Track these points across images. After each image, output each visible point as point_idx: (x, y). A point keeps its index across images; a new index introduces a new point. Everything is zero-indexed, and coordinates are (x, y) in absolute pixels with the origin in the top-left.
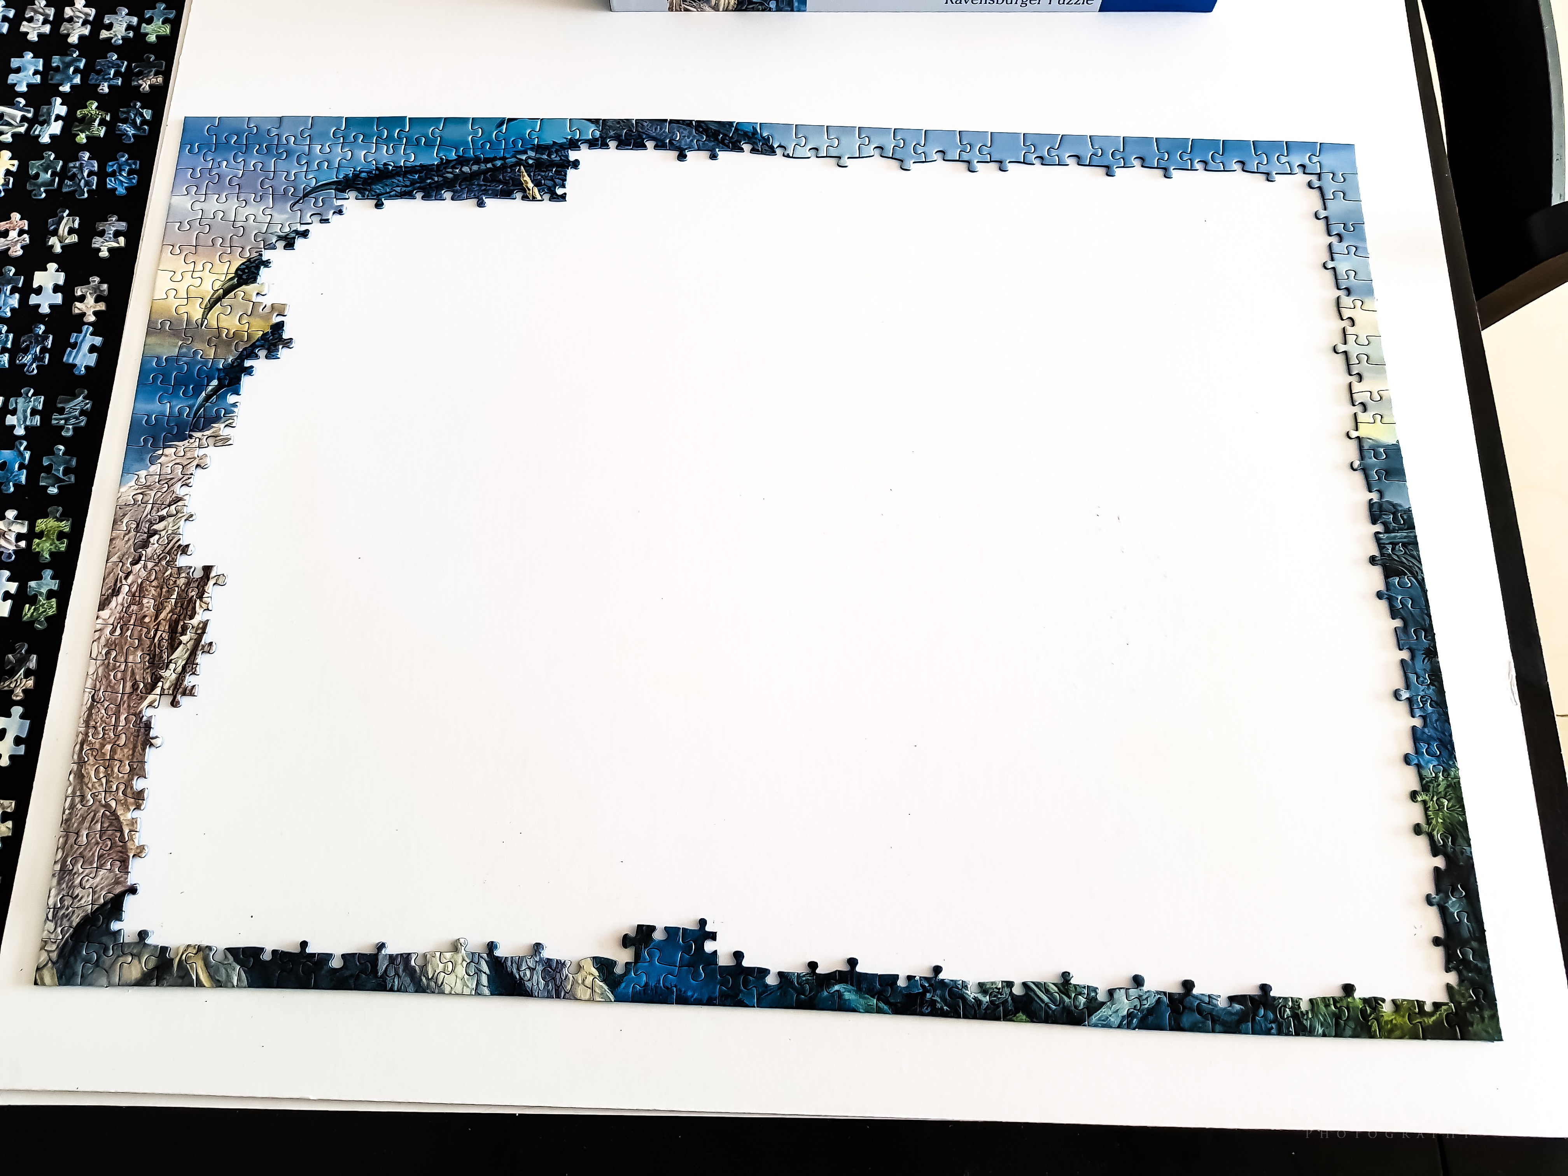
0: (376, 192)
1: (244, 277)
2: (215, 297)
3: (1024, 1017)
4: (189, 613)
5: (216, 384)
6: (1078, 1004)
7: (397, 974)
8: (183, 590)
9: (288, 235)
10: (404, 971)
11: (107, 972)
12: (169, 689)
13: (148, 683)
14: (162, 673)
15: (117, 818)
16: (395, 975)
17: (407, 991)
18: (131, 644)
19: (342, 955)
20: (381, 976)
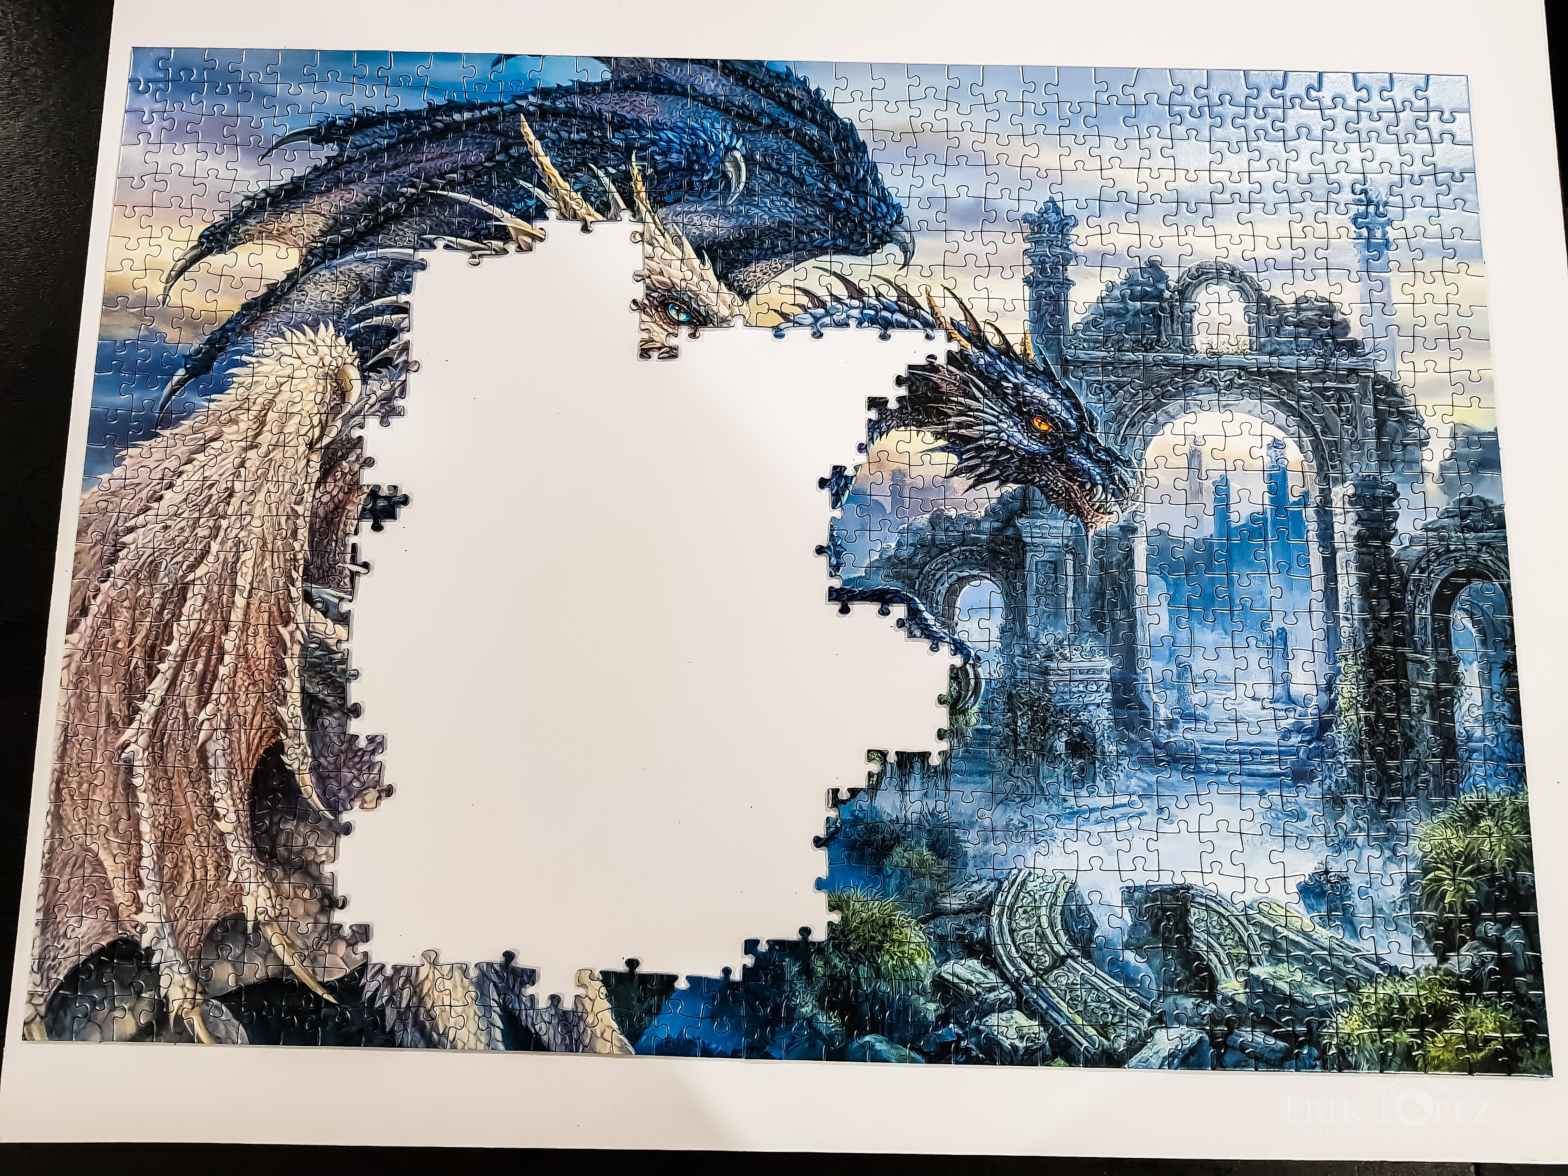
1: (209, 246)
2: (176, 268)
3: (1062, 1063)
4: (166, 638)
5: (183, 374)
6: (1117, 1046)
7: (406, 1028)
8: (158, 613)
11: (98, 1028)
12: (148, 723)
13: (125, 716)
14: (139, 705)
15: (100, 863)
16: (403, 1031)
17: (417, 1047)
20: (389, 1032)
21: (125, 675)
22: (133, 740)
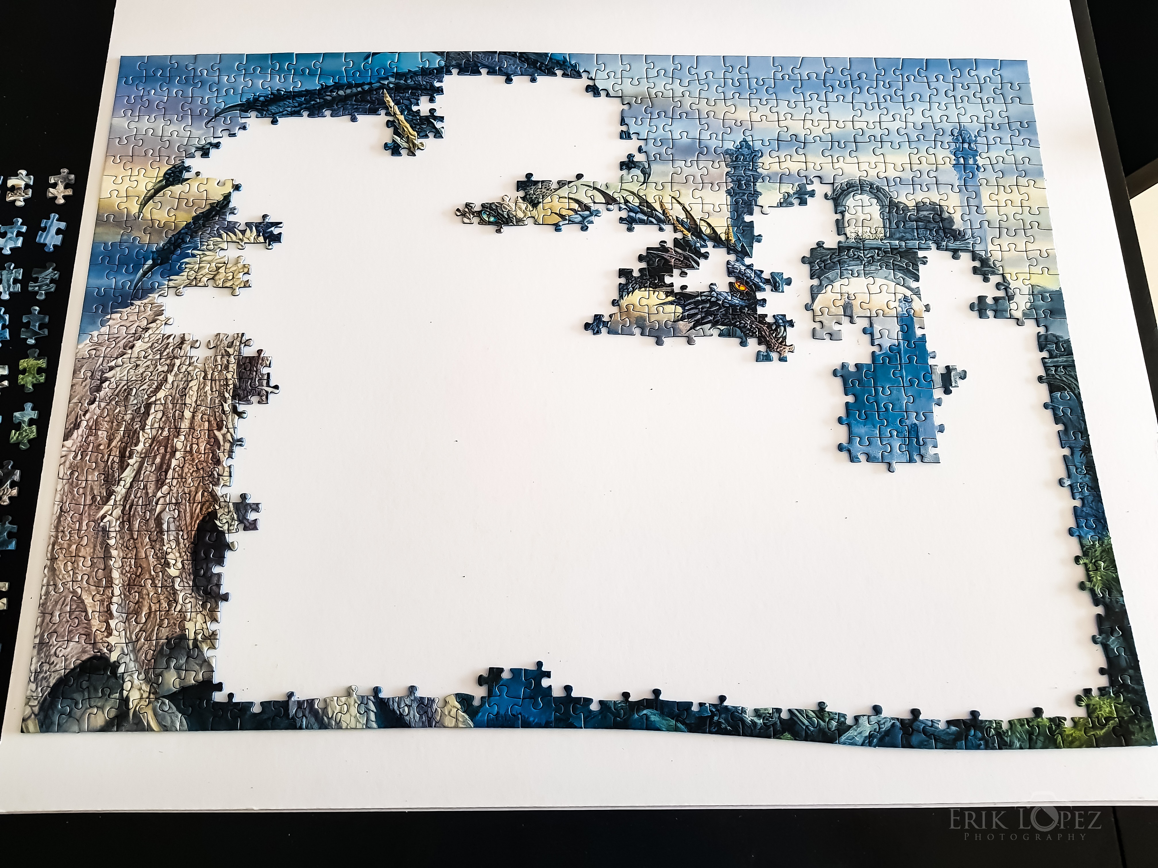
0: (272, 112)
1: (171, 179)
2: (148, 195)
3: (789, 736)
4: (134, 441)
5: (151, 263)
6: (830, 726)
7: (304, 715)
8: (129, 424)
9: (204, 146)
10: (310, 713)
11: (78, 721)
12: (120, 501)
13: (104, 496)
14: (114, 488)
15: (83, 602)
16: (303, 716)
17: (313, 729)
18: (89, 466)
19: (261, 703)
20: (293, 717)
21: (104, 468)
22: (110, 513)
